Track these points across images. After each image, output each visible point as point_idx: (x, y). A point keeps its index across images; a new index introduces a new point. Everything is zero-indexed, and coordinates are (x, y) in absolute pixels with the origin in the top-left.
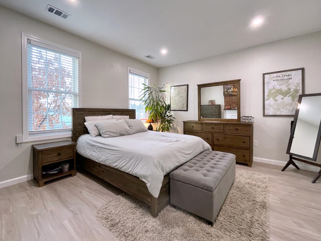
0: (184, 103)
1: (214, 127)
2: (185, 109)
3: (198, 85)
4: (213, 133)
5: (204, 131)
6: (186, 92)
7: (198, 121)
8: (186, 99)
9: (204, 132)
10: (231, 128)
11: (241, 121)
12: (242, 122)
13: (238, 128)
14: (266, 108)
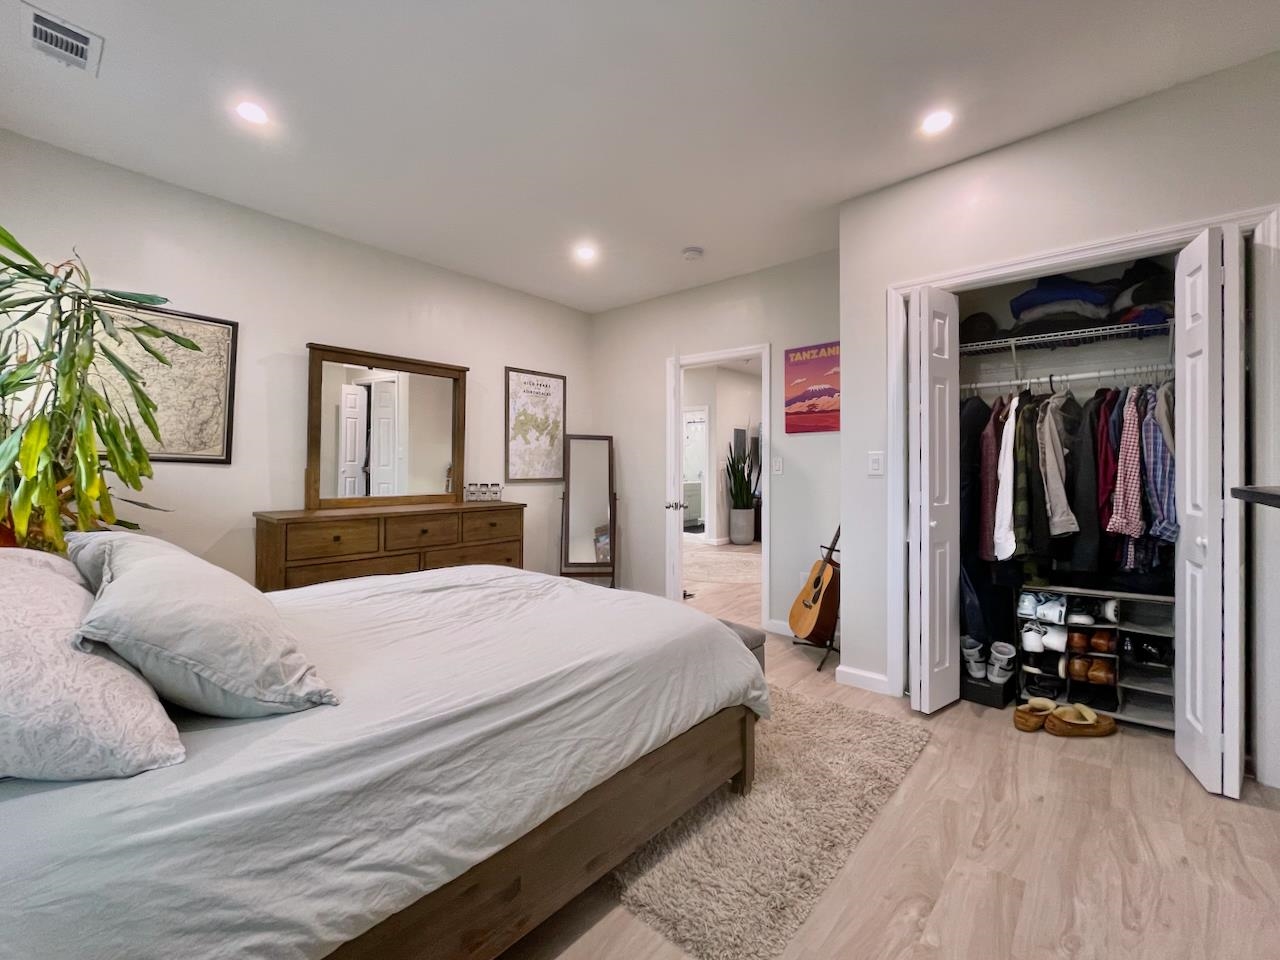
0: (202, 417)
1: (427, 525)
2: (217, 451)
3: (312, 347)
4: (424, 550)
5: (389, 548)
6: (224, 360)
7: (301, 515)
8: (223, 395)
9: (388, 554)
10: (478, 523)
11: (465, 499)
12: (469, 501)
13: (493, 520)
14: (511, 460)
